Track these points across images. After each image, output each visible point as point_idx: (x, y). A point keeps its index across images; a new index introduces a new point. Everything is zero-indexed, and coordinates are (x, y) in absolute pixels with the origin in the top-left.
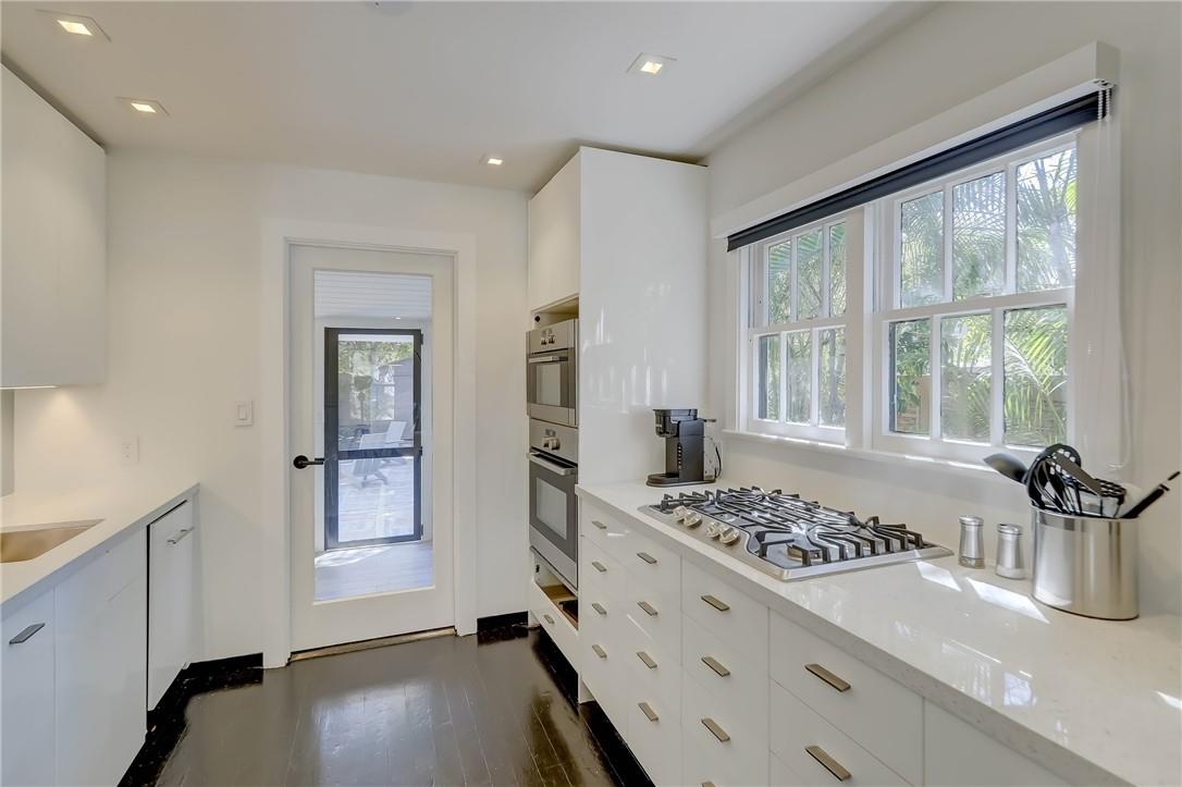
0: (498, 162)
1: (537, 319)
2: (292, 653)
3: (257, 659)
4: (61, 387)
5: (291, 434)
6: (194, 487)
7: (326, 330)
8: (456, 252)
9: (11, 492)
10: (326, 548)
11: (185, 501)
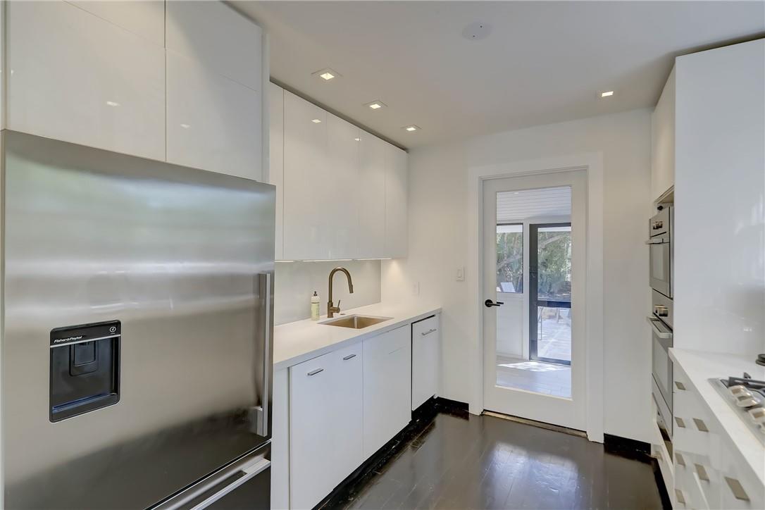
0: (610, 93)
1: (660, 208)
2: (484, 410)
3: (466, 406)
4: (393, 259)
5: (483, 286)
6: (438, 309)
7: (530, 225)
8: (587, 166)
9: (380, 301)
10: (530, 359)
11: (433, 316)
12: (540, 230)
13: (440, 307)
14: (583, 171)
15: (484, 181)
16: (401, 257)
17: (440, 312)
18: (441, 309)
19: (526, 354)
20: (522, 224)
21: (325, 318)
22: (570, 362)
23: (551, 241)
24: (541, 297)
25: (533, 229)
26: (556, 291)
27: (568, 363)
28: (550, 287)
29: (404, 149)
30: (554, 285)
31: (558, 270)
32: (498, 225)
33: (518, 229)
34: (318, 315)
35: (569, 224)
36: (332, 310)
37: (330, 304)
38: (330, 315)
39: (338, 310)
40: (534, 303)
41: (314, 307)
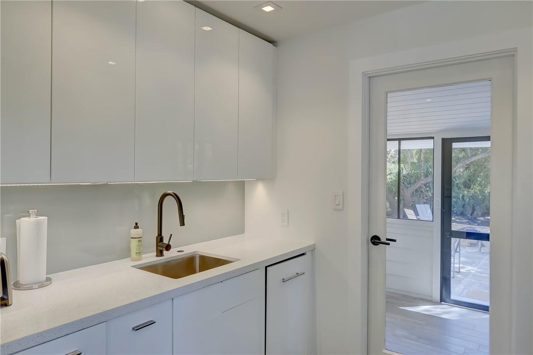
4: (259, 180)
5: (368, 218)
6: (311, 245)
7: (443, 139)
8: (515, 50)
9: (243, 232)
10: (442, 300)
11: (303, 254)
12: (455, 145)
13: (313, 243)
14: (509, 57)
15: (370, 78)
16: (268, 177)
17: (313, 249)
18: (315, 244)
19: (437, 296)
20: (433, 138)
21: (151, 257)
22: (488, 307)
23: (473, 159)
24: (455, 227)
25: (447, 144)
26: (480, 214)
27: (485, 309)
28: (474, 210)
29: (271, 41)
30: (477, 208)
31: (482, 191)
32: (388, 140)
33: (428, 145)
34: (139, 253)
35: (488, 138)
36: (162, 246)
37: (160, 238)
38: (160, 253)
39: (168, 247)
40: (447, 235)
41: (134, 244)
